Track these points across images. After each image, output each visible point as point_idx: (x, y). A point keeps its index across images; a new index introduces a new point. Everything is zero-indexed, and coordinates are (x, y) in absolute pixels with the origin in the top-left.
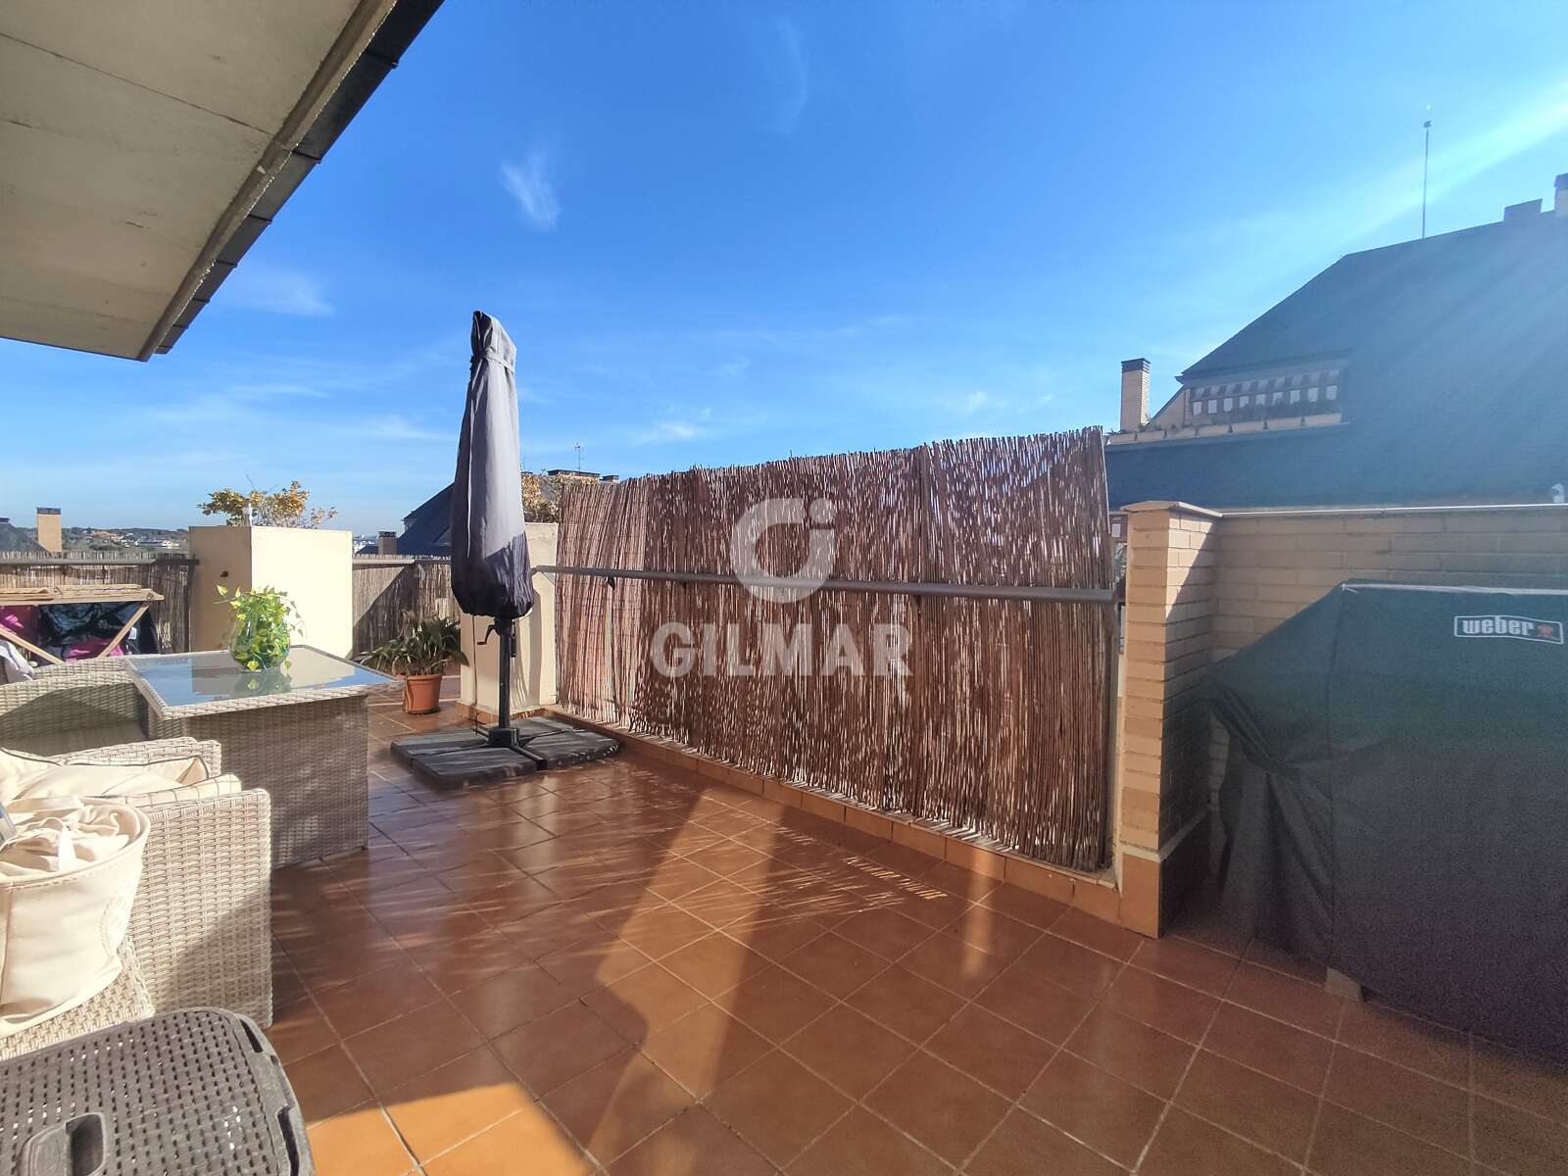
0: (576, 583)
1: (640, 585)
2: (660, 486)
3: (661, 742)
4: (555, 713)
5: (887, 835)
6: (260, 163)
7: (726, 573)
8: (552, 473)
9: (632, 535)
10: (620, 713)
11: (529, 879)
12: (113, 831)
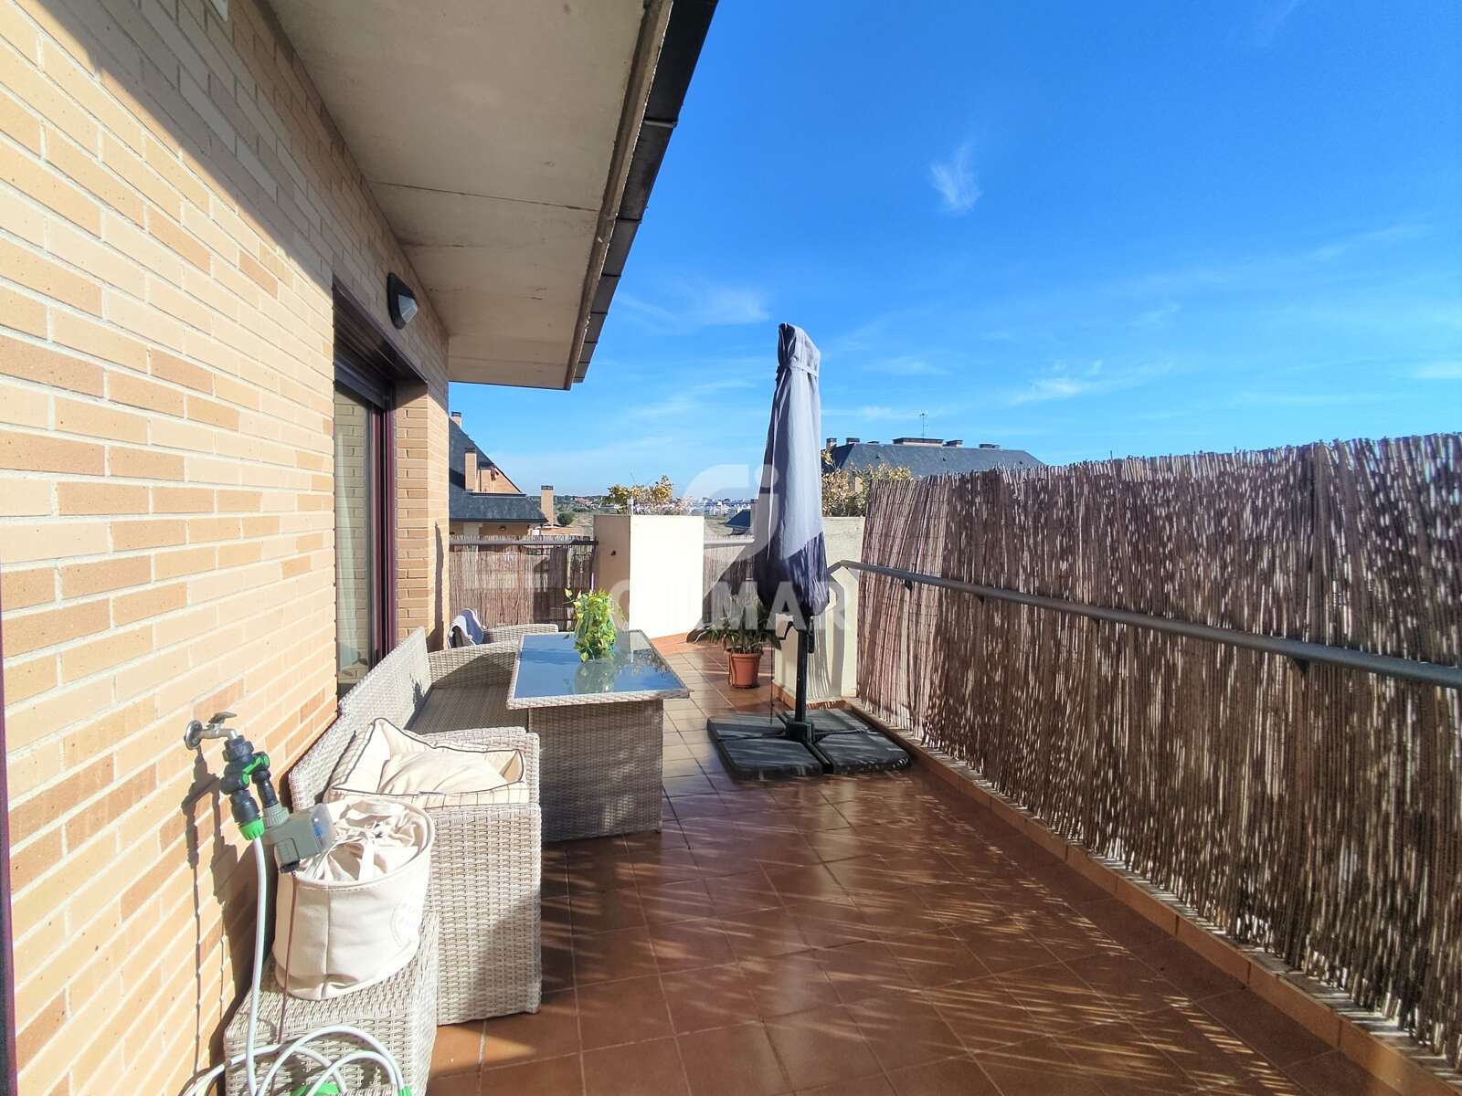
0: (878, 580)
1: (937, 592)
2: (960, 486)
3: (952, 766)
4: (853, 708)
5: (1243, 979)
6: (597, 235)
7: (1029, 592)
8: (896, 441)
9: (932, 535)
10: (915, 721)
11: (821, 866)
12: (409, 841)
